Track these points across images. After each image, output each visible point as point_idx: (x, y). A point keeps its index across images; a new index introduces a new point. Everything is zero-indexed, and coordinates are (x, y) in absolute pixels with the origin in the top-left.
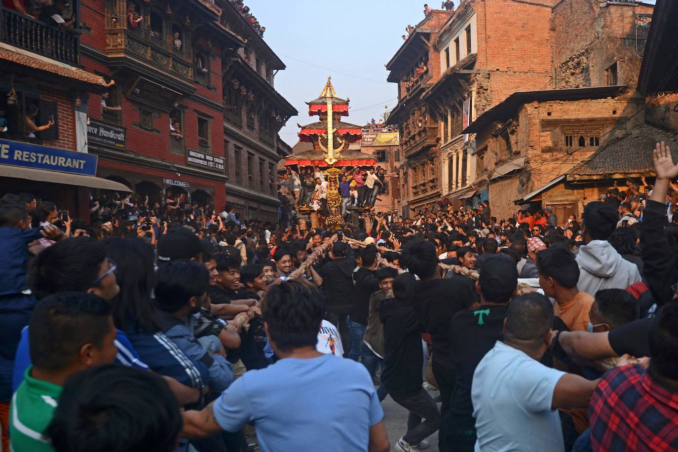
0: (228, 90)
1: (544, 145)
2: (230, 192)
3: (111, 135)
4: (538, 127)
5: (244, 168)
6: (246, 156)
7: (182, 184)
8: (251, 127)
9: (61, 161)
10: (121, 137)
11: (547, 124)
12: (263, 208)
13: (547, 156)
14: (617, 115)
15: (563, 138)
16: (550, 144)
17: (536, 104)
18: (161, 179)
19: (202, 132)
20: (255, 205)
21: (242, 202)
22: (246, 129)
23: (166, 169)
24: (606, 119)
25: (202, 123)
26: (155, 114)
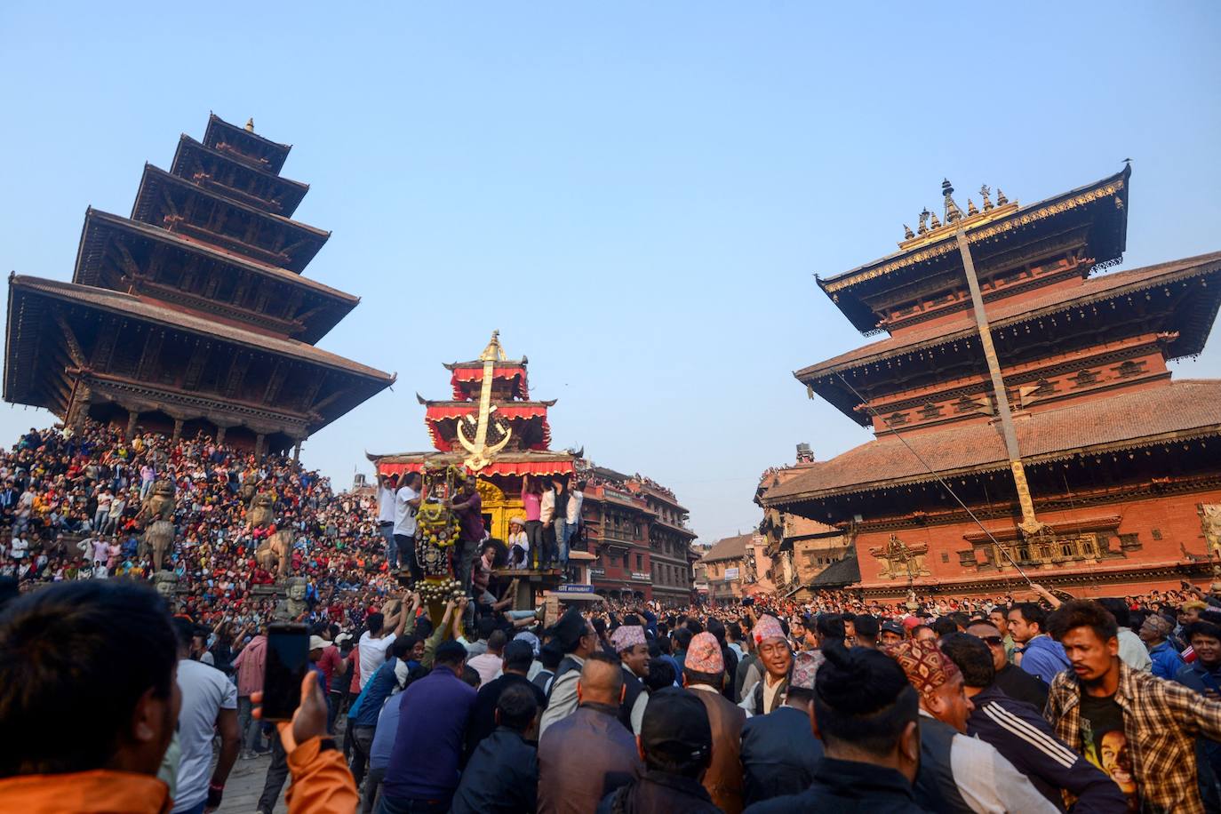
0: (652, 536)
1: (806, 564)
2: (654, 590)
3: (599, 572)
4: (800, 554)
5: (665, 575)
6: (665, 568)
7: (630, 590)
8: (668, 551)
9: (582, 589)
10: (603, 572)
11: (805, 553)
12: (678, 596)
13: (808, 570)
14: (848, 545)
15: (816, 560)
16: (809, 563)
17: (799, 542)
18: (620, 588)
19: (639, 563)
20: (672, 595)
21: (664, 594)
22: (665, 553)
23: (622, 583)
24: (839, 549)
25: (639, 557)
26: (616, 559)
